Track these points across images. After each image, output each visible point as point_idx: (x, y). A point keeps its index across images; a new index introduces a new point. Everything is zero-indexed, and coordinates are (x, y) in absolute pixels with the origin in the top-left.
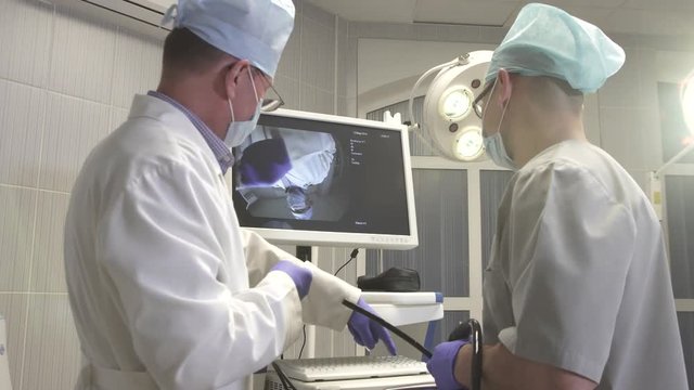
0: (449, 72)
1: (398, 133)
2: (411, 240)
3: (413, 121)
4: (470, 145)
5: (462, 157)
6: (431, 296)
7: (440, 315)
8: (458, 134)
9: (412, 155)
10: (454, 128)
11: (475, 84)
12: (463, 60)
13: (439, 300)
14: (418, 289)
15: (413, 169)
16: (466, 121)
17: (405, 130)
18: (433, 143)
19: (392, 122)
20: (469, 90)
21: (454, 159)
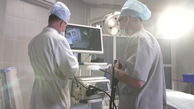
0: (110, 16)
1: (100, 29)
2: (102, 52)
3: (102, 26)
4: (114, 32)
5: (113, 34)
6: (106, 64)
7: (108, 68)
8: (112, 29)
9: (102, 33)
10: (111, 28)
11: (116, 19)
12: (113, 13)
13: (108, 64)
14: (103, 62)
15: (103, 36)
16: (114, 27)
17: (101, 28)
18: (106, 31)
19: (98, 27)
20: (114, 20)
21: (111, 35)
